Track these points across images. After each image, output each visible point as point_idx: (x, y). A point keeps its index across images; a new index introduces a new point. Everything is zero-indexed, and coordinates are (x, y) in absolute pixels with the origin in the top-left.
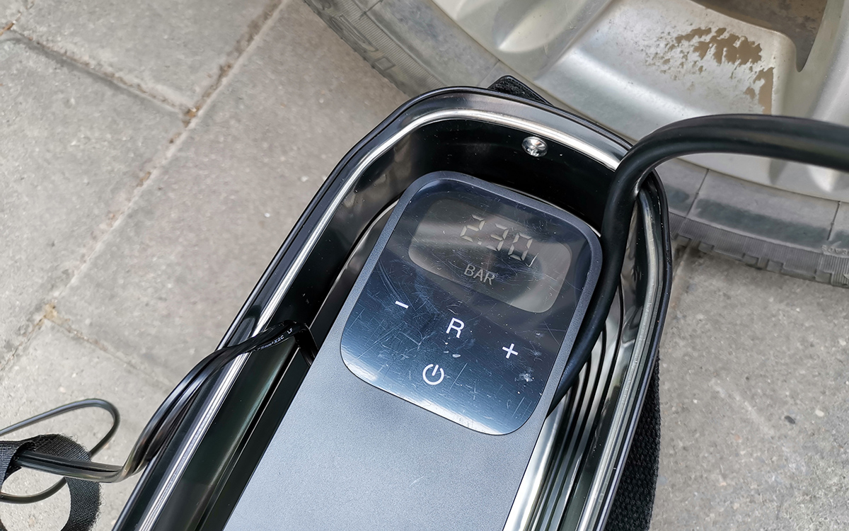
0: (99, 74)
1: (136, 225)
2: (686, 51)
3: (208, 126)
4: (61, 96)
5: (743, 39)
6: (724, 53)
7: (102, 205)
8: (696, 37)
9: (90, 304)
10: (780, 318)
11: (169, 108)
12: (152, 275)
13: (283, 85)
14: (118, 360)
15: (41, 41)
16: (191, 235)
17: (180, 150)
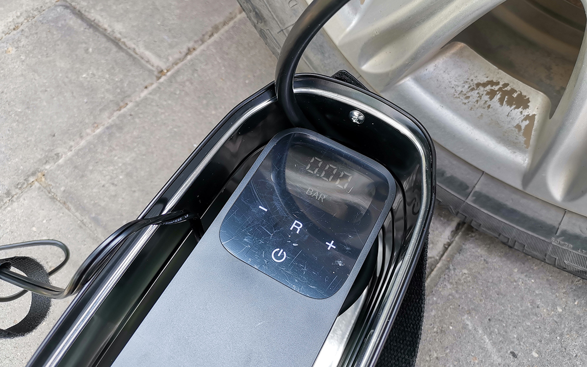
0: (111, 37)
1: (110, 134)
2: (481, 93)
3: (171, 82)
4: (84, 45)
5: (519, 92)
6: (506, 99)
7: (92, 118)
8: (489, 86)
9: (67, 178)
10: (520, 284)
11: (149, 66)
12: (112, 168)
13: (225, 67)
14: (75, 218)
15: (81, 11)
16: (143, 148)
17: (150, 94)
